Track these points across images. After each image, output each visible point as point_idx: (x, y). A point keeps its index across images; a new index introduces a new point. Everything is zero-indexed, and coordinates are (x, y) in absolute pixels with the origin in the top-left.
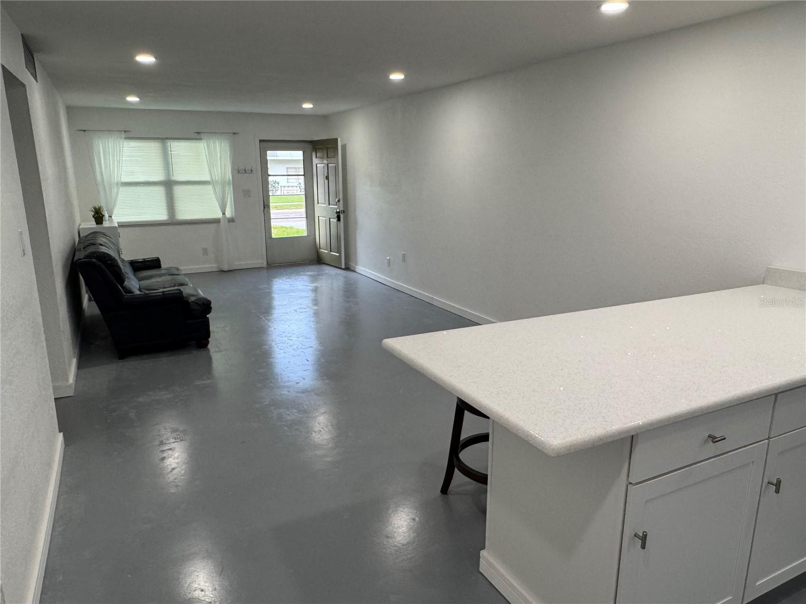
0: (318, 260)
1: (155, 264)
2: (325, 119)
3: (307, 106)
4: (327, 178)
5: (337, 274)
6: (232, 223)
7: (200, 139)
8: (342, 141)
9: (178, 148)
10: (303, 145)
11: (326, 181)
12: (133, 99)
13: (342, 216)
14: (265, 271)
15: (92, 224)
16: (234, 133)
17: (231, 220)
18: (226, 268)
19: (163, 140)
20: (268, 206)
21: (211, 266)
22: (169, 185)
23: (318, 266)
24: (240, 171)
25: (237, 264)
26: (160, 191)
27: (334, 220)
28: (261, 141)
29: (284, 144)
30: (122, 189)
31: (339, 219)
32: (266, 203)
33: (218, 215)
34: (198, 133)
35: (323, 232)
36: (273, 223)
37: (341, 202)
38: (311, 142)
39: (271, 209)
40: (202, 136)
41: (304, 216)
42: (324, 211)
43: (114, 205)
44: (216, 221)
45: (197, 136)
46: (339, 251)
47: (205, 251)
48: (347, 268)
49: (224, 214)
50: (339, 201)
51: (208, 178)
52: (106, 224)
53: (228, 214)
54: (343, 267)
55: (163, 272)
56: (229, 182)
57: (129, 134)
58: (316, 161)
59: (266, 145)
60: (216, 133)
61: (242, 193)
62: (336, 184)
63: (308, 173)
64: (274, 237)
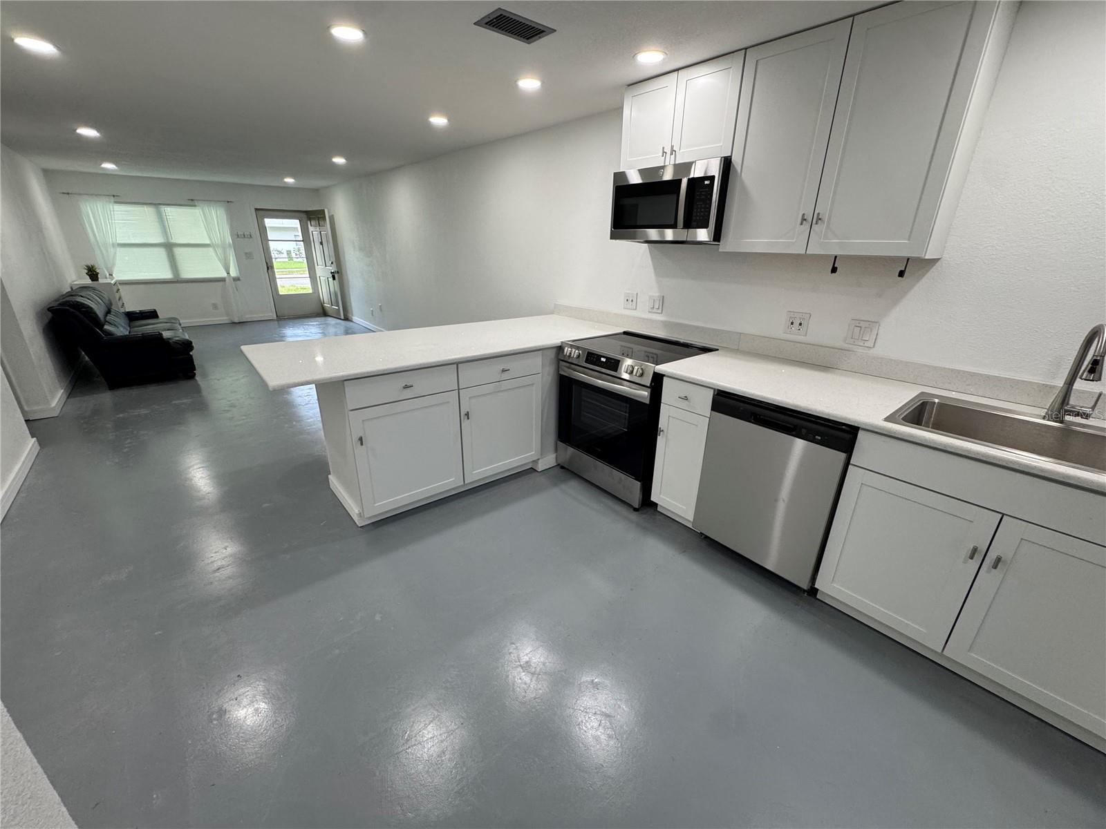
0: (324, 313)
1: (153, 315)
2: (316, 191)
3: (289, 180)
4: (321, 243)
5: (337, 324)
6: (238, 282)
7: (195, 206)
8: (329, 213)
9: (170, 212)
10: (297, 214)
11: (321, 246)
12: (109, 166)
13: (336, 276)
14: (276, 322)
15: (87, 281)
16: (228, 202)
17: (236, 279)
18: (236, 320)
19: (156, 205)
20: (272, 267)
21: (224, 319)
22: (169, 247)
23: (323, 319)
24: (239, 236)
25: (247, 317)
26: (162, 252)
27: (331, 279)
28: (256, 209)
29: (282, 213)
30: (119, 250)
31: (334, 278)
32: (269, 265)
33: (224, 275)
34: (192, 200)
35: (324, 290)
36: (279, 282)
37: (334, 263)
38: (307, 212)
39: (276, 274)
40: (196, 203)
41: (308, 276)
42: (323, 272)
43: (114, 265)
44: (222, 280)
45: (191, 202)
46: (338, 306)
47: (215, 306)
48: (346, 319)
49: (228, 273)
50: (332, 263)
51: (208, 242)
52: (101, 281)
53: (233, 272)
54: (343, 318)
55: (160, 320)
56: (230, 245)
57: (118, 199)
58: (311, 229)
59: (262, 213)
60: (209, 201)
61: (244, 257)
62: (328, 249)
63: (306, 240)
64: (280, 294)
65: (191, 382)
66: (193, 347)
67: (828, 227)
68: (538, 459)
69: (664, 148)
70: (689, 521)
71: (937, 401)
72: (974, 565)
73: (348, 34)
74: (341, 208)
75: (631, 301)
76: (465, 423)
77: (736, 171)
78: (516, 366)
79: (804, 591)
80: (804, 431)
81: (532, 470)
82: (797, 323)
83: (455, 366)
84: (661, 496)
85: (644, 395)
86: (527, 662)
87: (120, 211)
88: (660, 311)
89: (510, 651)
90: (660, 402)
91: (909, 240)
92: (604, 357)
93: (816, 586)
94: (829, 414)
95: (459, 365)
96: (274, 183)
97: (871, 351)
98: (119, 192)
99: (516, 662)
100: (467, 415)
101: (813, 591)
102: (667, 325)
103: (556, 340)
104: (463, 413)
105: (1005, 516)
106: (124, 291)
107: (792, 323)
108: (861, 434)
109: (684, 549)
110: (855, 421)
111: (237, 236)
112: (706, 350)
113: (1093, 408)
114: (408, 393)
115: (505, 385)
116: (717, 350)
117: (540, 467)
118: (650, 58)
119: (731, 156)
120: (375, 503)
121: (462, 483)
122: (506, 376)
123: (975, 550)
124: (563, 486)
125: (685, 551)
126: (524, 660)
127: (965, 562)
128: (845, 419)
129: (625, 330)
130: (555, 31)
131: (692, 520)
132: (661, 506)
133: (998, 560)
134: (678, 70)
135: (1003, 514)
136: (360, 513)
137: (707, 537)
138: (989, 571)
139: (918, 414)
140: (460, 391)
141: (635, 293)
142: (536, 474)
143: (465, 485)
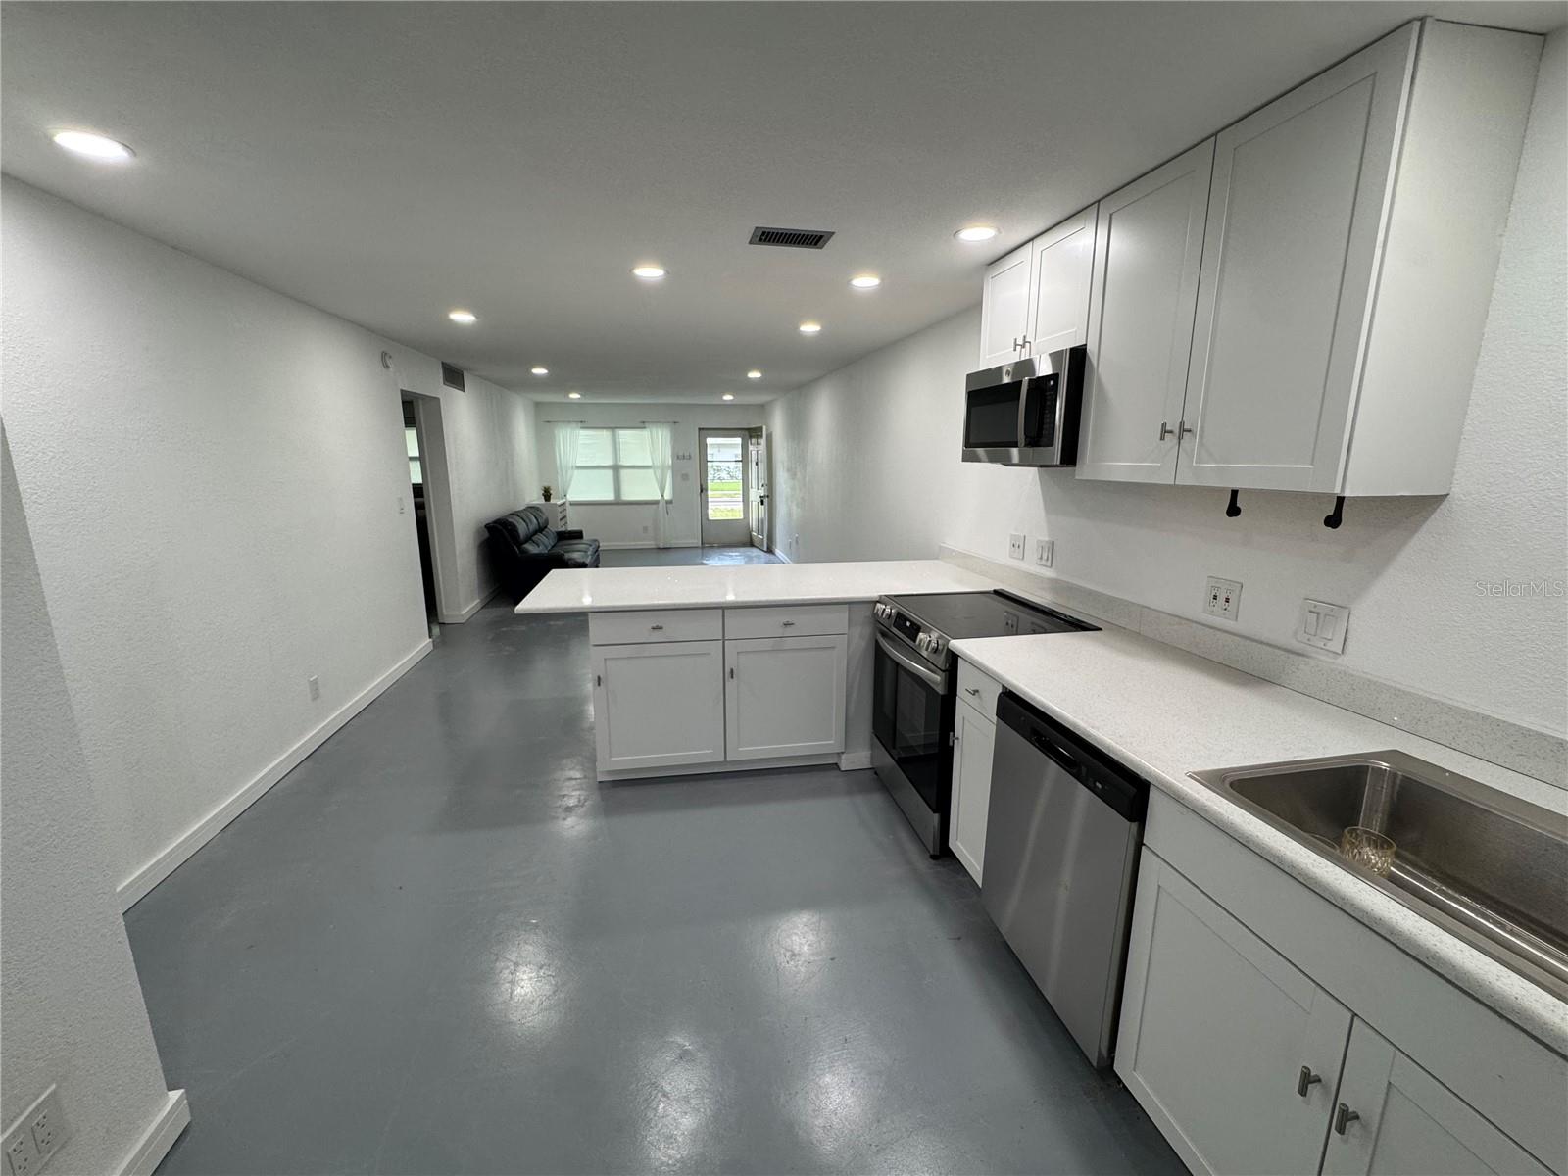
0: (751, 544)
1: (580, 535)
2: (758, 407)
3: (728, 397)
4: (757, 464)
5: (760, 556)
6: (671, 505)
7: (644, 428)
8: (767, 430)
9: (626, 436)
10: (740, 432)
11: (757, 466)
12: (575, 396)
13: (766, 500)
14: (700, 551)
15: (542, 501)
16: (675, 423)
17: (669, 502)
18: (661, 546)
19: (613, 429)
20: (706, 490)
21: (650, 543)
22: (616, 468)
23: (748, 549)
25: (674, 543)
26: (610, 473)
27: (760, 504)
28: (700, 429)
29: (726, 432)
30: (576, 472)
31: (762, 503)
32: (703, 487)
33: (659, 497)
34: (644, 423)
35: (753, 516)
36: (710, 506)
37: (766, 485)
38: (748, 430)
39: (709, 495)
40: (646, 425)
41: (742, 499)
42: (755, 496)
43: (569, 485)
44: (656, 502)
45: (642, 425)
46: (764, 535)
47: (645, 529)
48: (770, 551)
49: (663, 496)
50: (764, 486)
51: (650, 464)
52: (552, 501)
53: (668, 496)
54: (765, 549)
55: (583, 542)
56: (669, 466)
57: (584, 425)
58: (751, 448)
59: (705, 432)
60: (657, 422)
61: (680, 477)
62: (762, 466)
63: (745, 459)
64: (710, 518)
67: (1201, 444)
68: (843, 753)
71: (1384, 765)
73: (649, 272)
74: (777, 424)
75: (1018, 546)
76: (731, 683)
77: (1092, 365)
78: (804, 621)
80: (1084, 769)
81: (836, 766)
82: (1222, 597)
83: (721, 611)
84: (958, 842)
85: (937, 679)
87: (584, 436)
88: (1049, 564)
90: (956, 695)
91: (1312, 464)
92: (910, 621)
93: (1116, 1069)
94: (1109, 748)
95: (726, 611)
96: (715, 401)
97: (1339, 660)
98: (584, 419)
100: (732, 672)
101: (1113, 1076)
102: (1056, 586)
103: (873, 592)
104: (728, 670)
105: (1356, 1019)
106: (570, 511)
107: (1215, 597)
108: (1154, 797)
109: (961, 935)
111: (679, 457)
112: (1077, 626)
114: (656, 636)
115: (789, 643)
116: (1100, 629)
117: (845, 765)
118: (978, 235)
119: (1086, 345)
120: (610, 757)
121: (722, 759)
122: (789, 631)
123: (1304, 1074)
124: (859, 799)
128: (1127, 759)
129: (996, 588)
130: (833, 233)
132: (958, 860)
134: (1032, 240)
135: (1353, 1014)
140: (726, 642)
141: (1022, 535)
142: (837, 773)
143: (726, 762)
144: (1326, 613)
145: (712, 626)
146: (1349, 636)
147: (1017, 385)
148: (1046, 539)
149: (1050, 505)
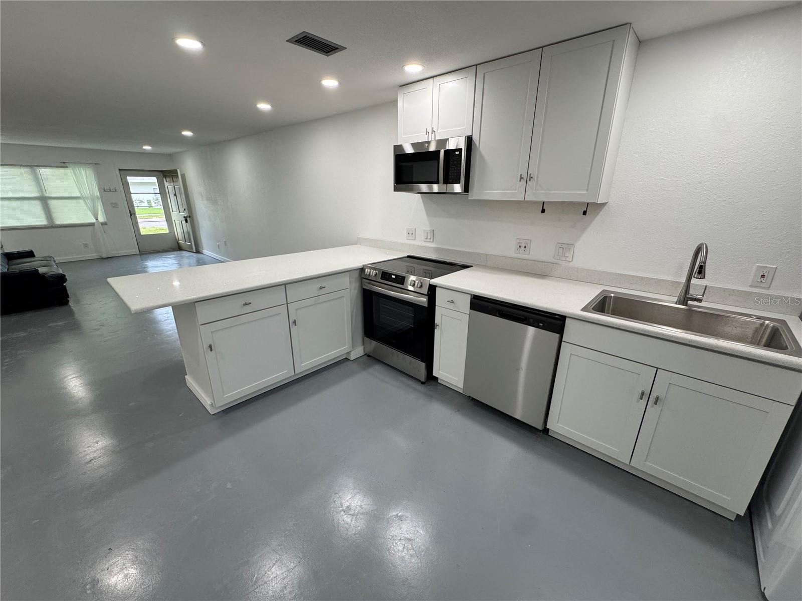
0: (179, 248)
1: (30, 254)
2: (170, 156)
3: (147, 148)
4: (175, 195)
5: (190, 256)
6: (106, 226)
7: (67, 167)
8: (181, 172)
9: (45, 173)
10: (158, 174)
11: (175, 197)
13: (188, 219)
14: (139, 257)
16: (96, 164)
17: (103, 224)
18: (104, 256)
19: (31, 166)
20: (135, 214)
21: (94, 255)
22: (44, 200)
23: (179, 252)
24: (105, 190)
25: (115, 253)
26: (37, 204)
27: (184, 222)
28: (120, 170)
29: (140, 172)
31: (186, 221)
32: (132, 212)
33: (93, 220)
34: (64, 163)
35: (179, 230)
36: (141, 225)
37: (186, 210)
38: (162, 171)
39: (138, 218)
40: (68, 165)
41: (165, 220)
42: (177, 217)
44: (92, 225)
45: (63, 165)
46: (190, 242)
47: (86, 245)
48: (198, 252)
49: (97, 219)
50: (185, 210)
51: (79, 195)
53: (101, 219)
54: (195, 251)
55: (36, 259)
56: (98, 197)
58: (166, 184)
59: (125, 172)
60: (79, 163)
61: (110, 206)
62: (182, 199)
63: (163, 192)
64: (142, 234)
65: (65, 308)
66: (66, 279)
67: (537, 183)
68: (351, 351)
69: (427, 129)
70: (461, 388)
71: (612, 295)
72: (644, 402)
73: (189, 44)
74: (190, 168)
75: (411, 234)
76: (294, 329)
77: (476, 145)
78: (329, 284)
79: (540, 431)
80: (531, 321)
81: (347, 359)
82: (523, 246)
83: (284, 286)
84: (440, 372)
85: (423, 300)
86: (348, 507)
88: (432, 240)
89: (335, 500)
90: (435, 305)
91: (587, 191)
92: (394, 275)
93: (548, 427)
94: (546, 309)
95: (287, 286)
96: (134, 149)
97: (571, 264)
99: (339, 508)
100: (295, 322)
101: (546, 431)
102: (438, 250)
103: (358, 264)
104: (291, 321)
105: (659, 369)
107: (520, 247)
108: (568, 321)
109: (459, 409)
110: (564, 313)
111: (104, 190)
112: (465, 267)
113: (703, 295)
114: (248, 309)
115: (323, 298)
116: (472, 266)
117: (352, 357)
118: (413, 69)
119: (472, 135)
120: (224, 395)
121: (294, 374)
122: (323, 291)
123: (643, 393)
124: (370, 370)
125: (458, 411)
126: (346, 505)
127: (638, 401)
128: (557, 311)
129: (408, 254)
130: (346, 48)
131: (462, 387)
132: (440, 379)
133: (657, 398)
134: (433, 77)
135: (657, 368)
136: (212, 404)
137: (473, 399)
138: (652, 407)
139: (602, 305)
140: (288, 305)
141: (414, 228)
142: (349, 362)
143: (295, 375)
144: (565, 248)
145: (279, 297)
146: (574, 255)
147: (437, 153)
148: (429, 229)
149: (429, 213)
